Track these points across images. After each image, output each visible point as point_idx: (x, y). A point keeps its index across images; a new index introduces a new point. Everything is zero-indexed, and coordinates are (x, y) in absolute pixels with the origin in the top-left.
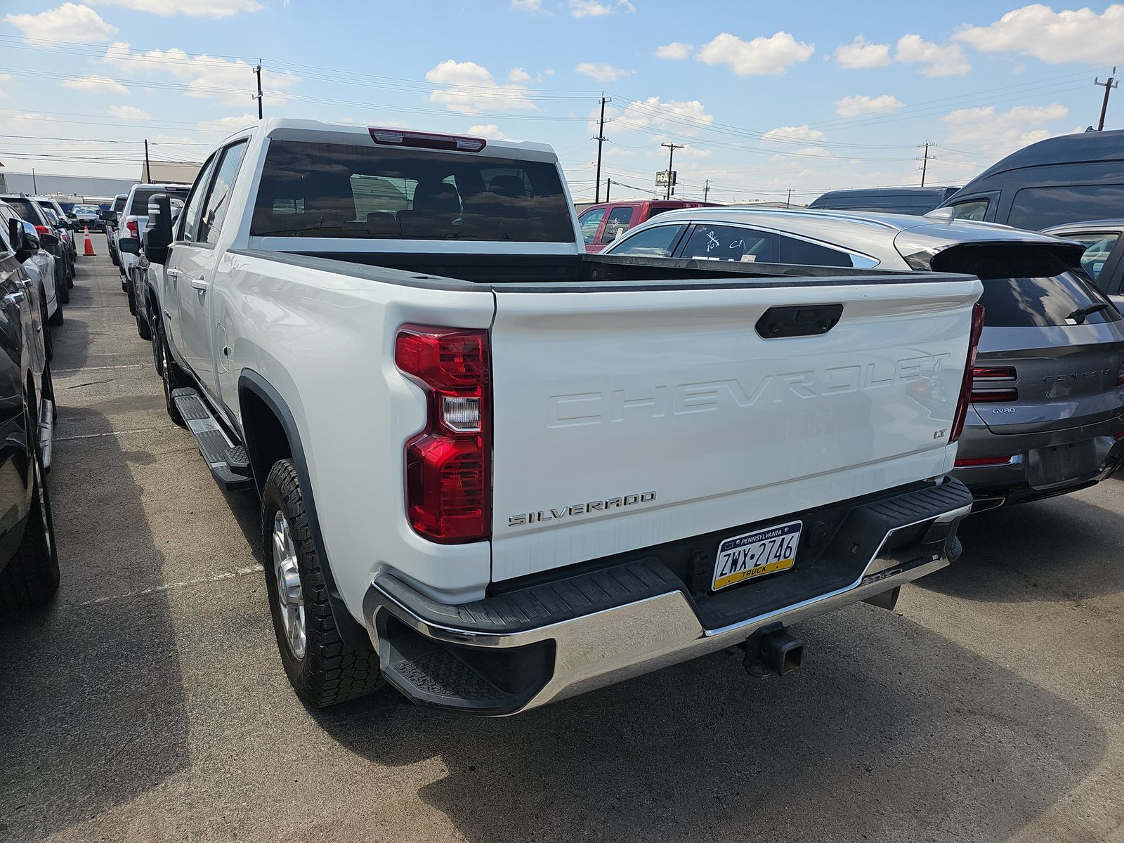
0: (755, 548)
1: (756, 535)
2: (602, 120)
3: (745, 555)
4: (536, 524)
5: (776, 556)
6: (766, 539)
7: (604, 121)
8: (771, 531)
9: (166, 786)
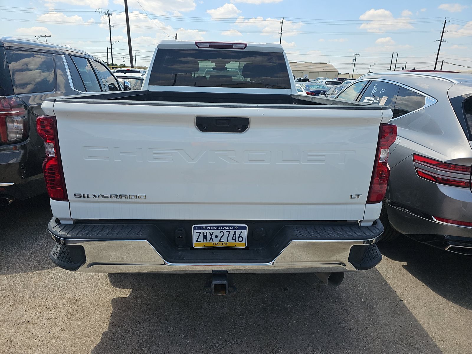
0: (217, 232)
1: (217, 226)
2: (443, 31)
3: (211, 235)
4: (86, 199)
5: (232, 239)
6: (224, 229)
7: (444, 32)
8: (227, 226)
9: (53, 269)
